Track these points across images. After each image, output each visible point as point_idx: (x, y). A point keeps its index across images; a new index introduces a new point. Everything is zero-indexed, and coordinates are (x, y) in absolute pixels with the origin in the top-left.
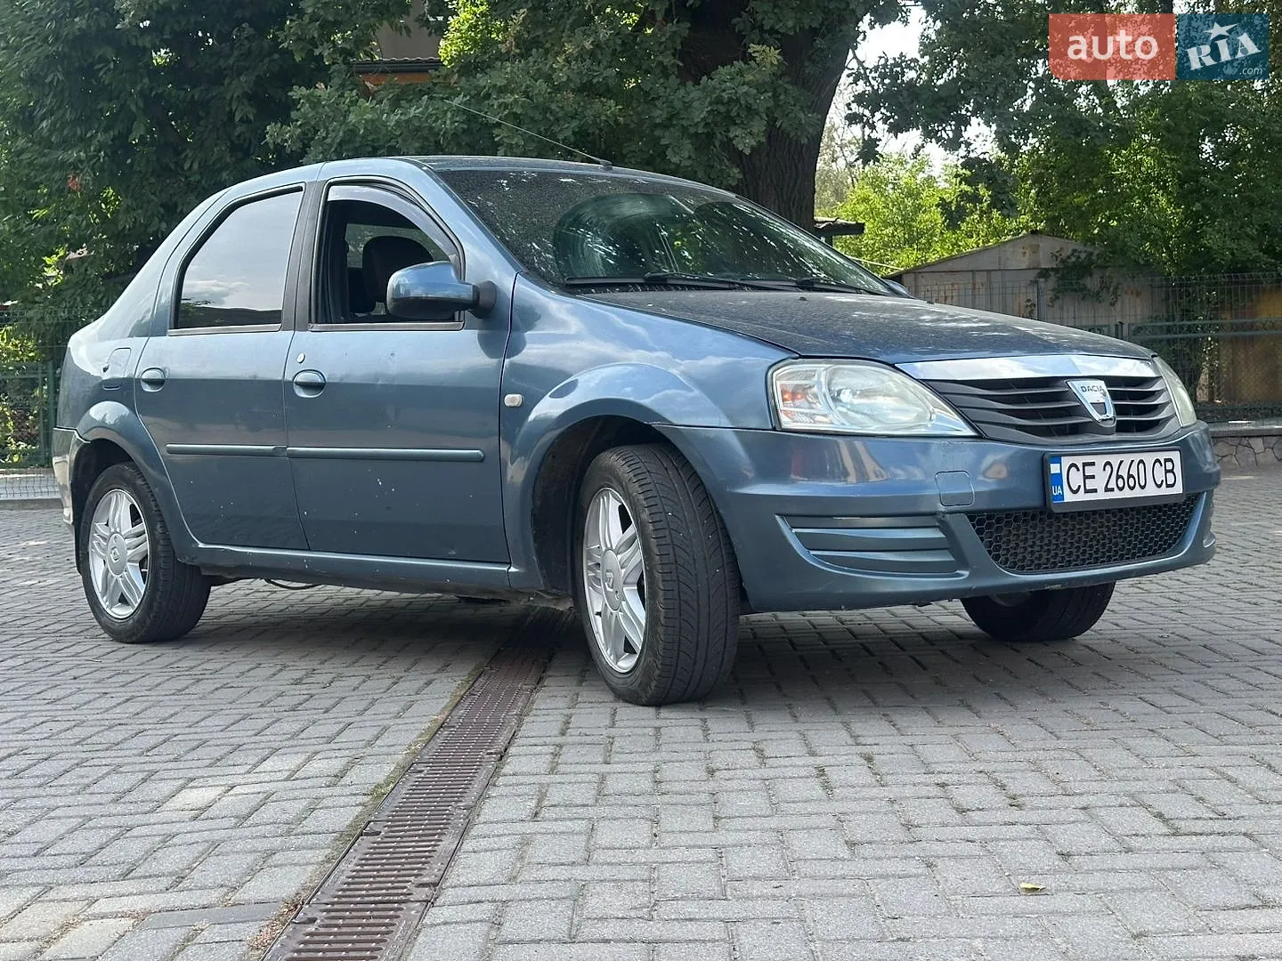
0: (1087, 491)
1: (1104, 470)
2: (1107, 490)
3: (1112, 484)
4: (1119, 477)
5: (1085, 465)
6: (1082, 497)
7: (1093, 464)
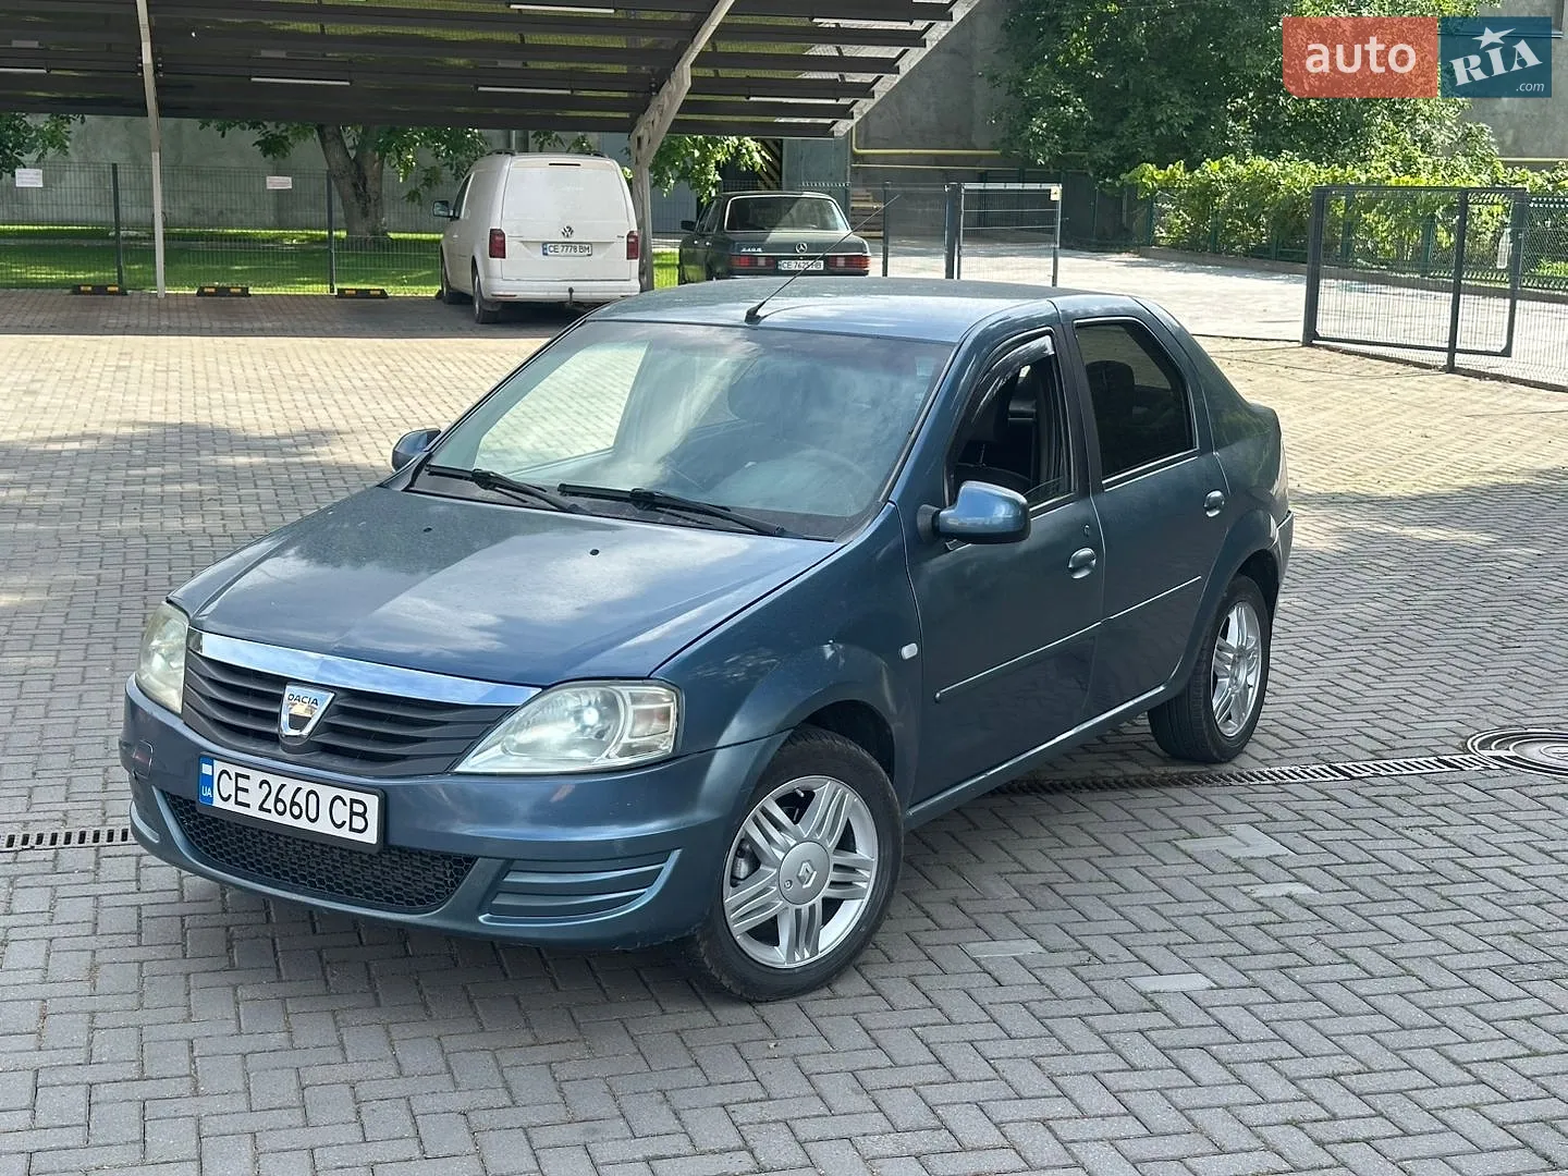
2: (261, 808)
3: (269, 804)
4: (278, 800)
5: (238, 775)
6: (230, 806)
7: (248, 777)
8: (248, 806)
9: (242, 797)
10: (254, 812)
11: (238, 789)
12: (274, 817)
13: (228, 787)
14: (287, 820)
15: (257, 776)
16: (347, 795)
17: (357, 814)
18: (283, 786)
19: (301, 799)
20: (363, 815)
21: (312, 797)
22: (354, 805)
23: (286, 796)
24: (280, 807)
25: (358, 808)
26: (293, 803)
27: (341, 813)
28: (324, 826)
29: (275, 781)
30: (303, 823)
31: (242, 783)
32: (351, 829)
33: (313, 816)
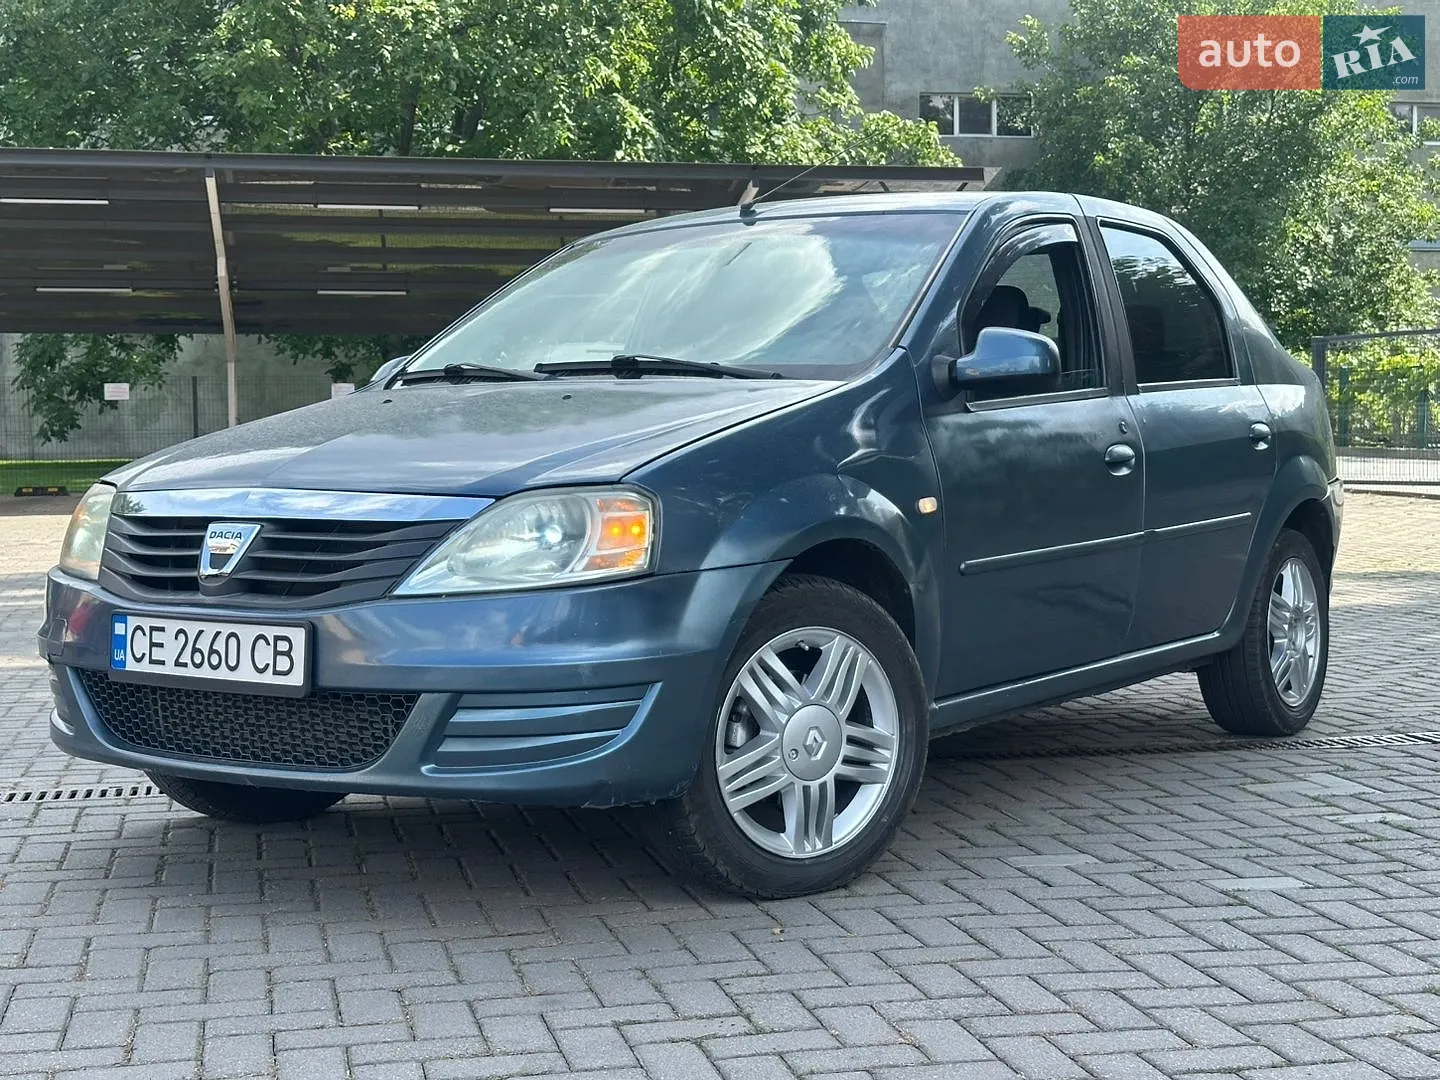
0: (152, 662)
1: (176, 638)
2: (177, 664)
3: (186, 658)
4: (195, 650)
5: (152, 629)
6: (145, 667)
7: (162, 629)
8: (162, 663)
9: (157, 654)
10: (169, 669)
11: (153, 645)
12: (190, 672)
13: (141, 645)
14: (206, 673)
15: (172, 626)
16: (271, 632)
17: (282, 653)
18: (201, 632)
19: (220, 646)
20: (288, 654)
21: (233, 641)
22: (279, 642)
23: (204, 645)
24: (198, 659)
25: (283, 646)
26: (212, 651)
27: (264, 655)
28: (246, 674)
29: (192, 628)
30: (223, 674)
31: (157, 637)
32: (276, 673)
33: (232, 663)
